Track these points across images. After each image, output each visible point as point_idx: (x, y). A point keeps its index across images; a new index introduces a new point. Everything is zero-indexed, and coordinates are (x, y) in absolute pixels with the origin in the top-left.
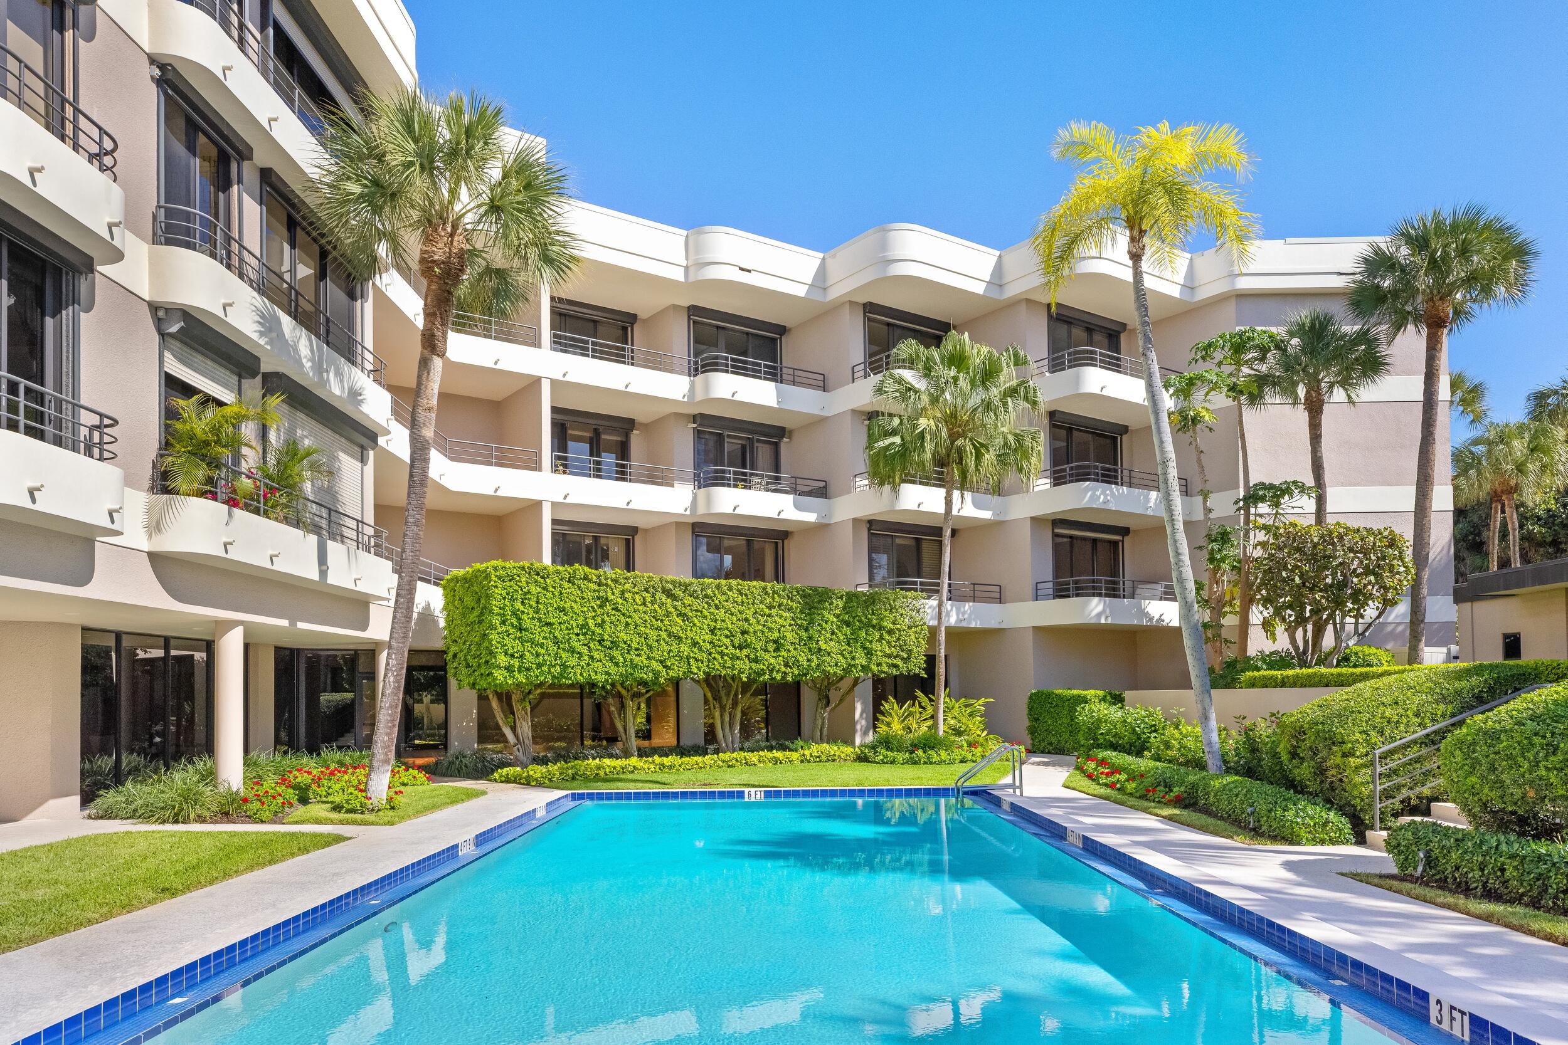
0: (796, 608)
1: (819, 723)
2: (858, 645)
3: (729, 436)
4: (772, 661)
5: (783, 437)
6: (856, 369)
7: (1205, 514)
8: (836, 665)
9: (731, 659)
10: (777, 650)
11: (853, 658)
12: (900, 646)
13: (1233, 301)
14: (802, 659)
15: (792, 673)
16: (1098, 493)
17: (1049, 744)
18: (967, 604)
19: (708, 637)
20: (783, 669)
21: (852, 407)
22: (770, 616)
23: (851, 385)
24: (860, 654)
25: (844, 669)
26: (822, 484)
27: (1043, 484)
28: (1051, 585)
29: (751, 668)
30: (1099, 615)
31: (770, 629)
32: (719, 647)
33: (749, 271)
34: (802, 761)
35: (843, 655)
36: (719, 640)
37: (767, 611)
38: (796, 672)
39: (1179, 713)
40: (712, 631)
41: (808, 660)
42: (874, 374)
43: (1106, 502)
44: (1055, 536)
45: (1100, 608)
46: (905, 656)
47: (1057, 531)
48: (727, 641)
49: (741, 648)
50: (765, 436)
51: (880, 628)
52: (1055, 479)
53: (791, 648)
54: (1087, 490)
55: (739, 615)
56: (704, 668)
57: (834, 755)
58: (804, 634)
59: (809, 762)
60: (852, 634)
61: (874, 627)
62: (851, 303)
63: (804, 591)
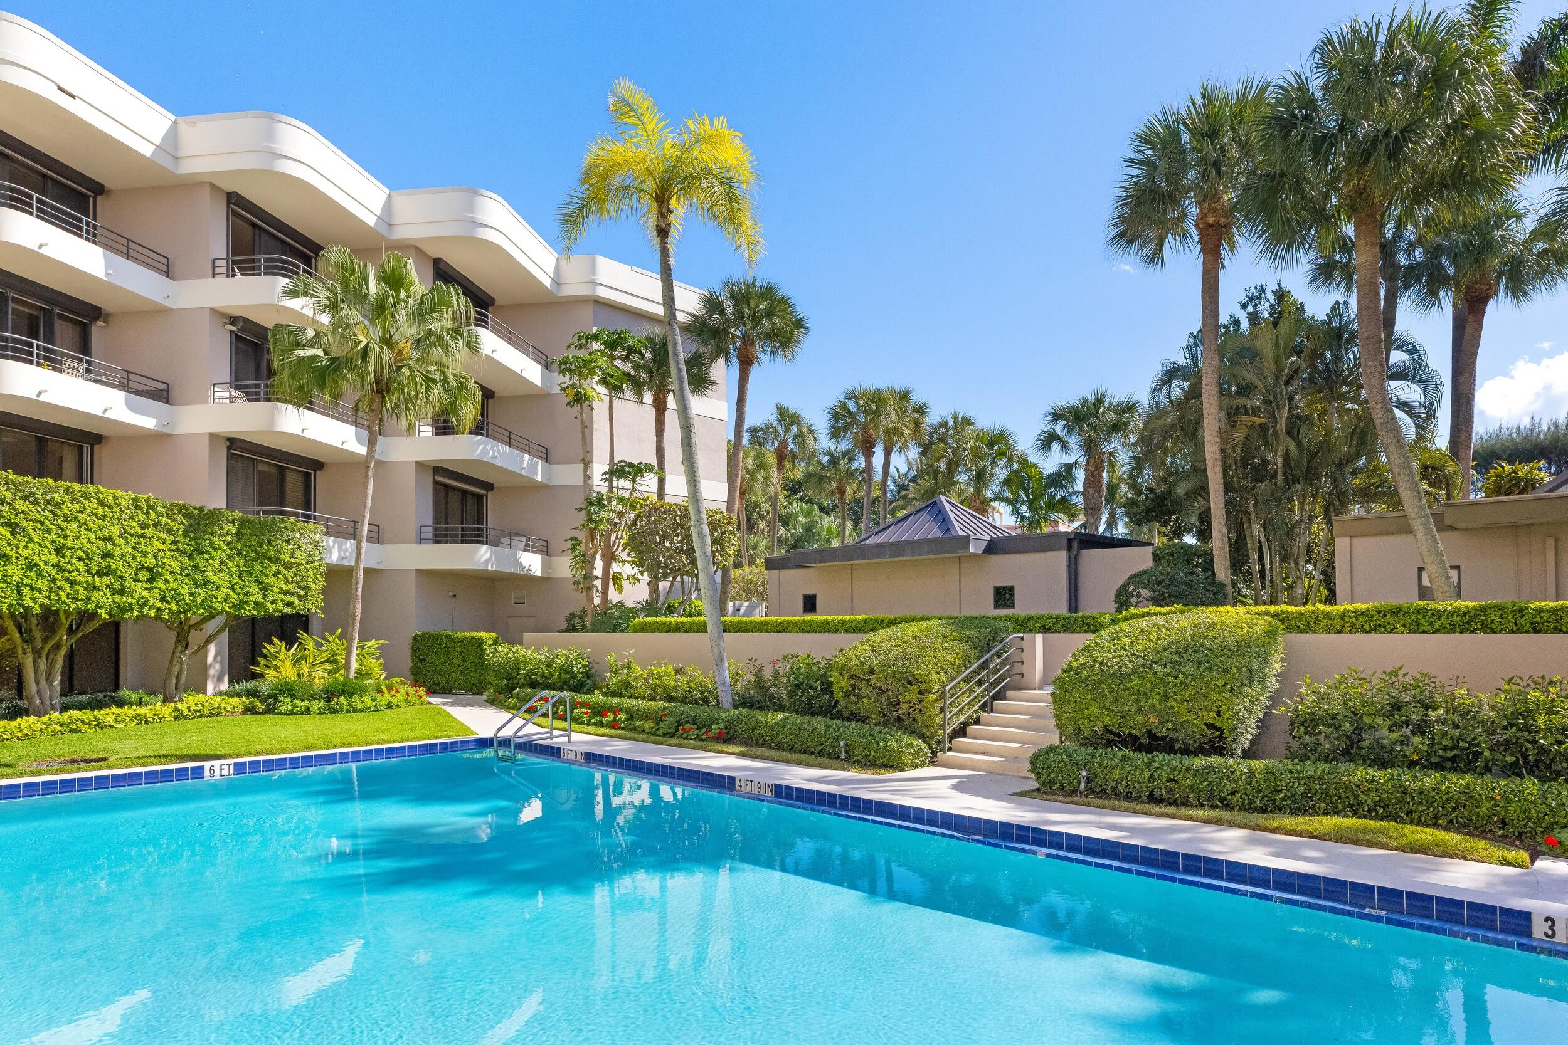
0: (178, 530)
1: (176, 670)
2: (252, 579)
3: (14, 299)
4: (145, 593)
5: (97, 318)
6: (218, 263)
7: (585, 481)
8: (225, 601)
9: (86, 589)
10: (151, 580)
11: (246, 594)
12: (297, 583)
13: (592, 305)
14: (185, 592)
15: (169, 609)
16: (489, 448)
17: (434, 684)
18: (349, 542)
19: (53, 559)
20: (158, 604)
21: (213, 305)
22: (142, 536)
23: (210, 280)
24: (255, 589)
25: (234, 606)
26: (164, 386)
27: (426, 430)
28: (431, 530)
29: (114, 602)
30: (487, 561)
31: (144, 554)
32: (69, 572)
33: (73, 97)
34: (176, 718)
35: (234, 590)
36: (69, 563)
37: (140, 531)
38: (175, 608)
39: (630, 654)
40: (58, 551)
41: (191, 594)
42: (242, 275)
43: (494, 457)
44: (436, 483)
45: (488, 555)
46: (302, 593)
47: (437, 478)
48: (81, 566)
49: (100, 574)
50: (69, 311)
51: (277, 560)
52: (437, 428)
53: (171, 579)
54: (479, 443)
55: (98, 533)
56: (41, 598)
57: (219, 707)
58: (188, 563)
59: (186, 718)
60: (245, 566)
61: (270, 559)
62: (214, 187)
63: (187, 509)
